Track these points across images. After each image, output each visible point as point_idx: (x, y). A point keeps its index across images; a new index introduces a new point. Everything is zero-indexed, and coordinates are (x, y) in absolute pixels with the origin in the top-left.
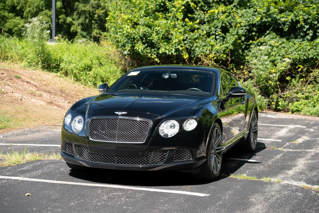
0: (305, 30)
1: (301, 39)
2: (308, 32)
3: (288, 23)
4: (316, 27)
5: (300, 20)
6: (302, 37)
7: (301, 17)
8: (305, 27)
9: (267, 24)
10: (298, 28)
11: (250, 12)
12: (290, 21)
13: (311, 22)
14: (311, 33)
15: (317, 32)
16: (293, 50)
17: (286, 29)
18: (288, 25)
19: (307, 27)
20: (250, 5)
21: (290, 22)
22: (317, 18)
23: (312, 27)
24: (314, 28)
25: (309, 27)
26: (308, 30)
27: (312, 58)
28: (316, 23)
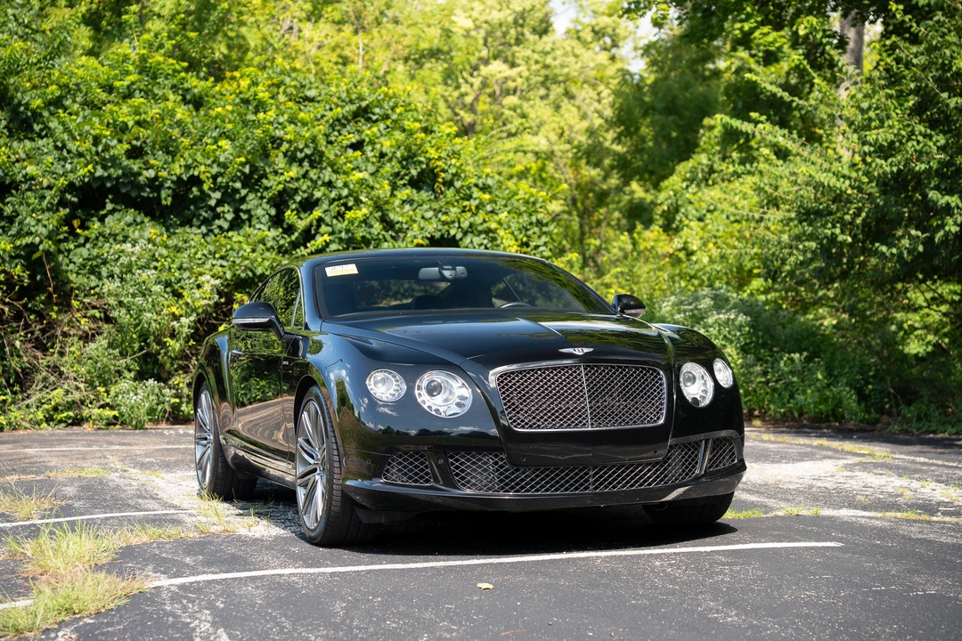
0: (212, 203)
1: (204, 229)
2: (219, 210)
3: (168, 184)
4: (238, 196)
5: (203, 177)
6: (206, 222)
7: (202, 168)
8: (209, 197)
9: (109, 185)
10: (195, 196)
11: (46, 150)
12: (174, 178)
13: (227, 183)
14: (227, 211)
15: (242, 211)
16: (204, 255)
17: (166, 198)
18: (169, 188)
19: (218, 195)
20: (41, 130)
21: (173, 182)
22: (239, 174)
23: (229, 196)
24: (234, 200)
25: (222, 196)
26: (220, 203)
27: (263, 275)
28: (238, 185)
